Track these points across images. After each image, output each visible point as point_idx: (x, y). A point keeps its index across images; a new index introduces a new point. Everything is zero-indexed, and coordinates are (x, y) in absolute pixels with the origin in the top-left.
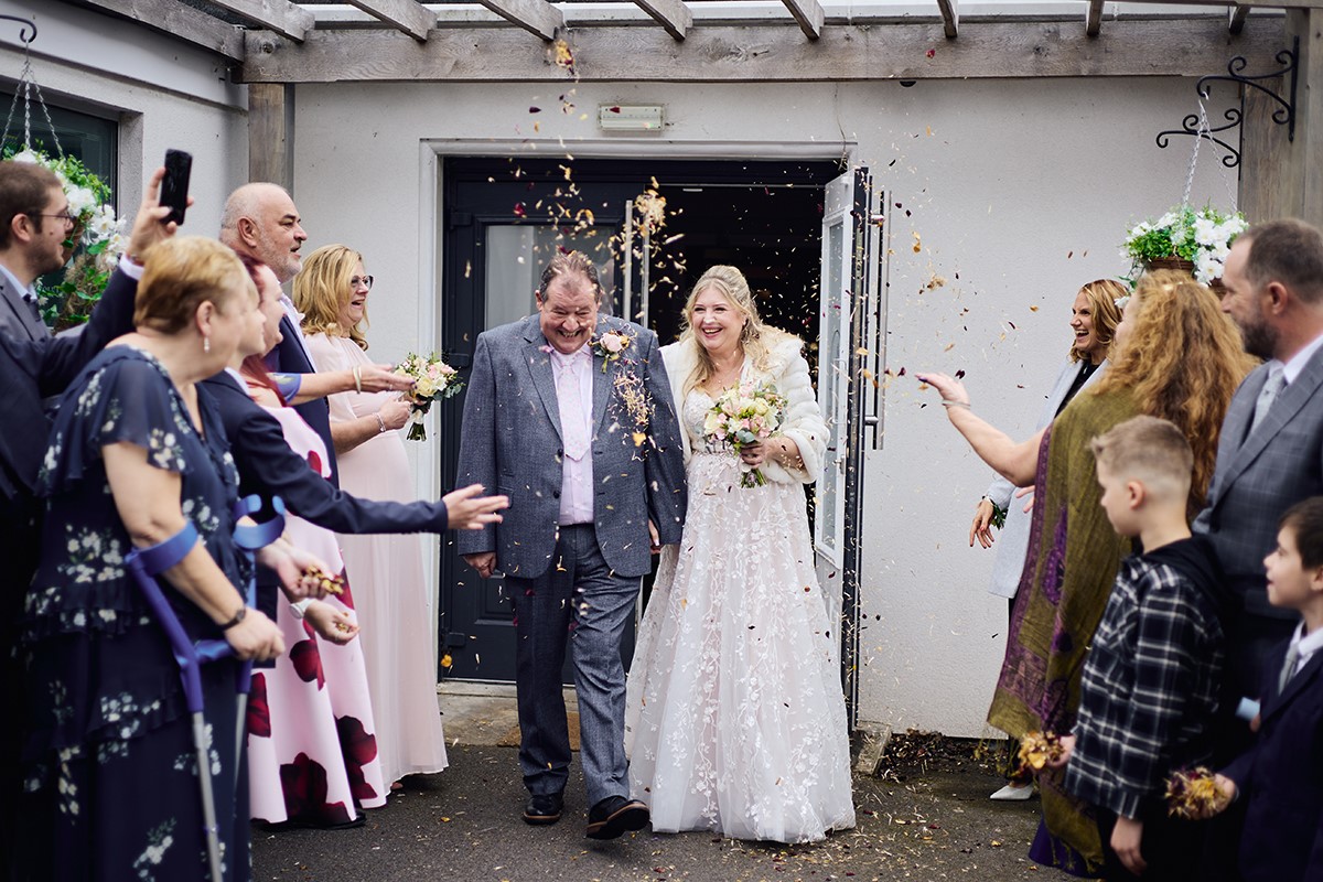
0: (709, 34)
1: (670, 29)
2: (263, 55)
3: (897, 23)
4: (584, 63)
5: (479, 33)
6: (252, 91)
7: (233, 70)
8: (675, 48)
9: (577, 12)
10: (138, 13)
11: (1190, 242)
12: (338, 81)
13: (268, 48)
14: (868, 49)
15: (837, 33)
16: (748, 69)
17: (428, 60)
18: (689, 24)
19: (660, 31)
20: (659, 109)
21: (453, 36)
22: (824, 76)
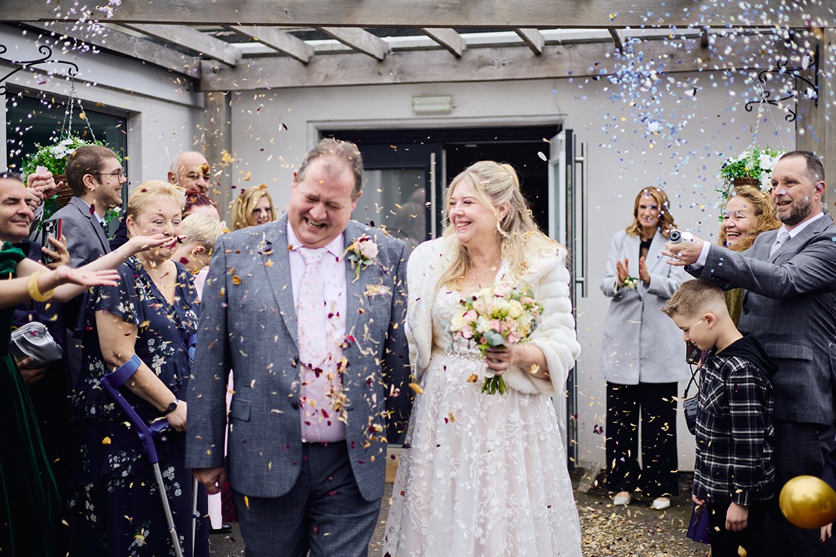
0: (476, 53)
1: (452, 51)
2: (212, 75)
3: (588, 43)
4: (402, 72)
5: (340, 57)
6: (206, 96)
7: (194, 84)
8: (455, 62)
9: (398, 43)
10: (137, 54)
11: (757, 168)
12: (257, 89)
13: (214, 71)
14: (571, 59)
15: (552, 50)
16: (500, 73)
17: (309, 74)
18: (464, 47)
19: (446, 52)
20: (449, 98)
21: (324, 60)
22: (545, 76)
